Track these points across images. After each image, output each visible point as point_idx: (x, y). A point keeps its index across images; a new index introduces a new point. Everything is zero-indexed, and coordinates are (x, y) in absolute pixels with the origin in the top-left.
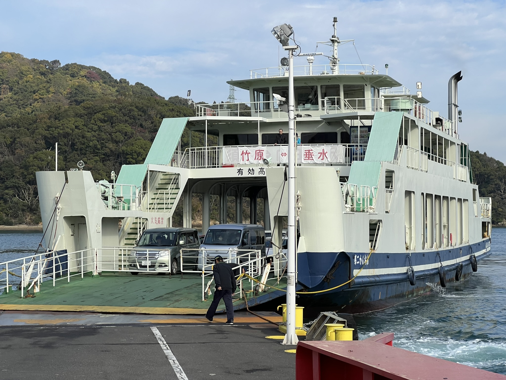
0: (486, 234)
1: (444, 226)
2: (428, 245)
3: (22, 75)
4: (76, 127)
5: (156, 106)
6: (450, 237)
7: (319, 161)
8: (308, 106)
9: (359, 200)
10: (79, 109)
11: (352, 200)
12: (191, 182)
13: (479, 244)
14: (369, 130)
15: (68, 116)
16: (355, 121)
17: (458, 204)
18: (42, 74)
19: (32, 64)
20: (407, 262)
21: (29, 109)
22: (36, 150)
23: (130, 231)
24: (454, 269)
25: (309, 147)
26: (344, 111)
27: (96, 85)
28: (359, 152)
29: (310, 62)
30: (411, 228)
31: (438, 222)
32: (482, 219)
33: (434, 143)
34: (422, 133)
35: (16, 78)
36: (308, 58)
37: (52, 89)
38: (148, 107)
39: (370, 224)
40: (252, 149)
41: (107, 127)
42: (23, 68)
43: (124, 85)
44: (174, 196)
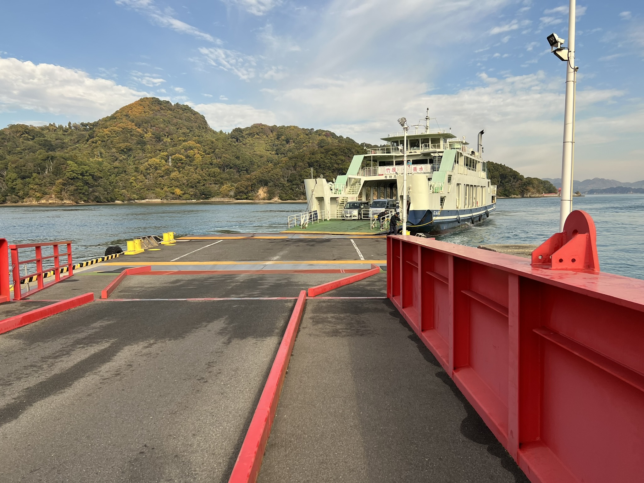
0: (493, 201)
1: (474, 198)
2: (467, 206)
3: (298, 135)
4: (321, 158)
5: (355, 147)
6: (477, 203)
7: (420, 172)
8: (415, 148)
9: (436, 188)
10: (322, 150)
11: (433, 188)
12: (366, 182)
13: (490, 205)
14: (442, 158)
15: (318, 153)
16: (436, 154)
17: (481, 189)
18: (307, 135)
19: (302, 130)
20: (457, 214)
21: (301, 151)
22: (305, 168)
23: (341, 203)
24: (478, 216)
25: (415, 166)
26: (431, 150)
27: (329, 139)
28: (437, 167)
29: (416, 128)
30: (459, 199)
31: (471, 196)
32: (492, 195)
33: (470, 162)
34: (465, 158)
35: (296, 137)
36: (416, 127)
37: (311, 141)
38: (351, 148)
39: (441, 198)
40: (391, 168)
41: (334, 157)
42: (299, 132)
43: (341, 138)
44: (359, 188)
